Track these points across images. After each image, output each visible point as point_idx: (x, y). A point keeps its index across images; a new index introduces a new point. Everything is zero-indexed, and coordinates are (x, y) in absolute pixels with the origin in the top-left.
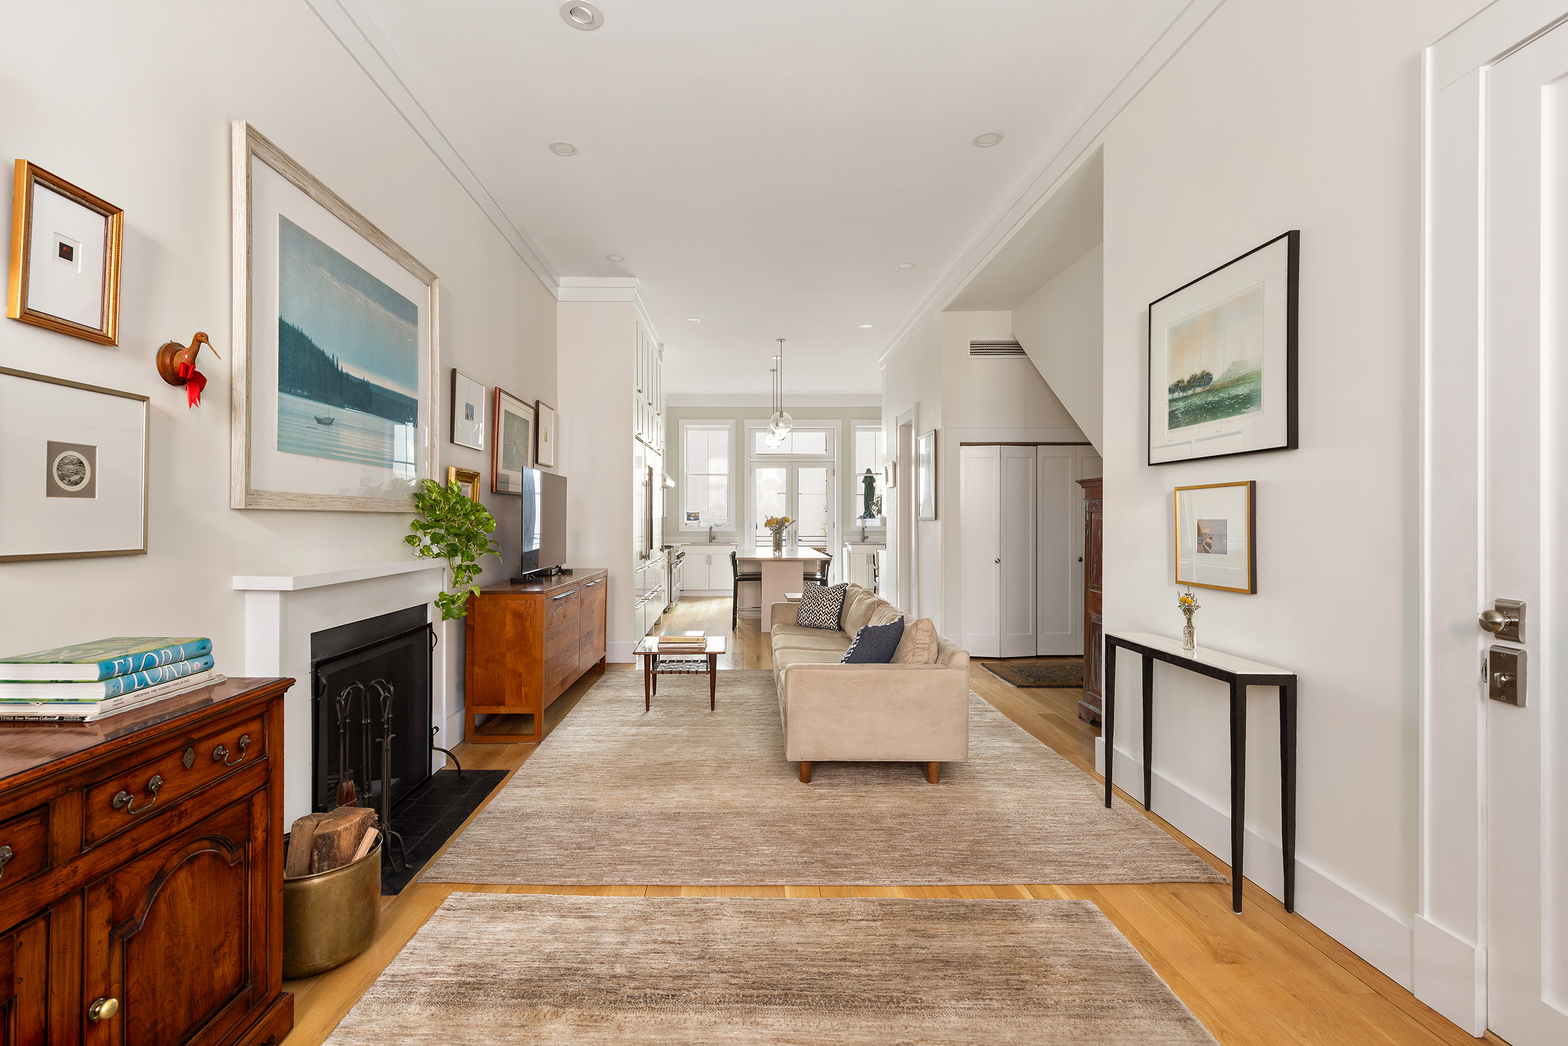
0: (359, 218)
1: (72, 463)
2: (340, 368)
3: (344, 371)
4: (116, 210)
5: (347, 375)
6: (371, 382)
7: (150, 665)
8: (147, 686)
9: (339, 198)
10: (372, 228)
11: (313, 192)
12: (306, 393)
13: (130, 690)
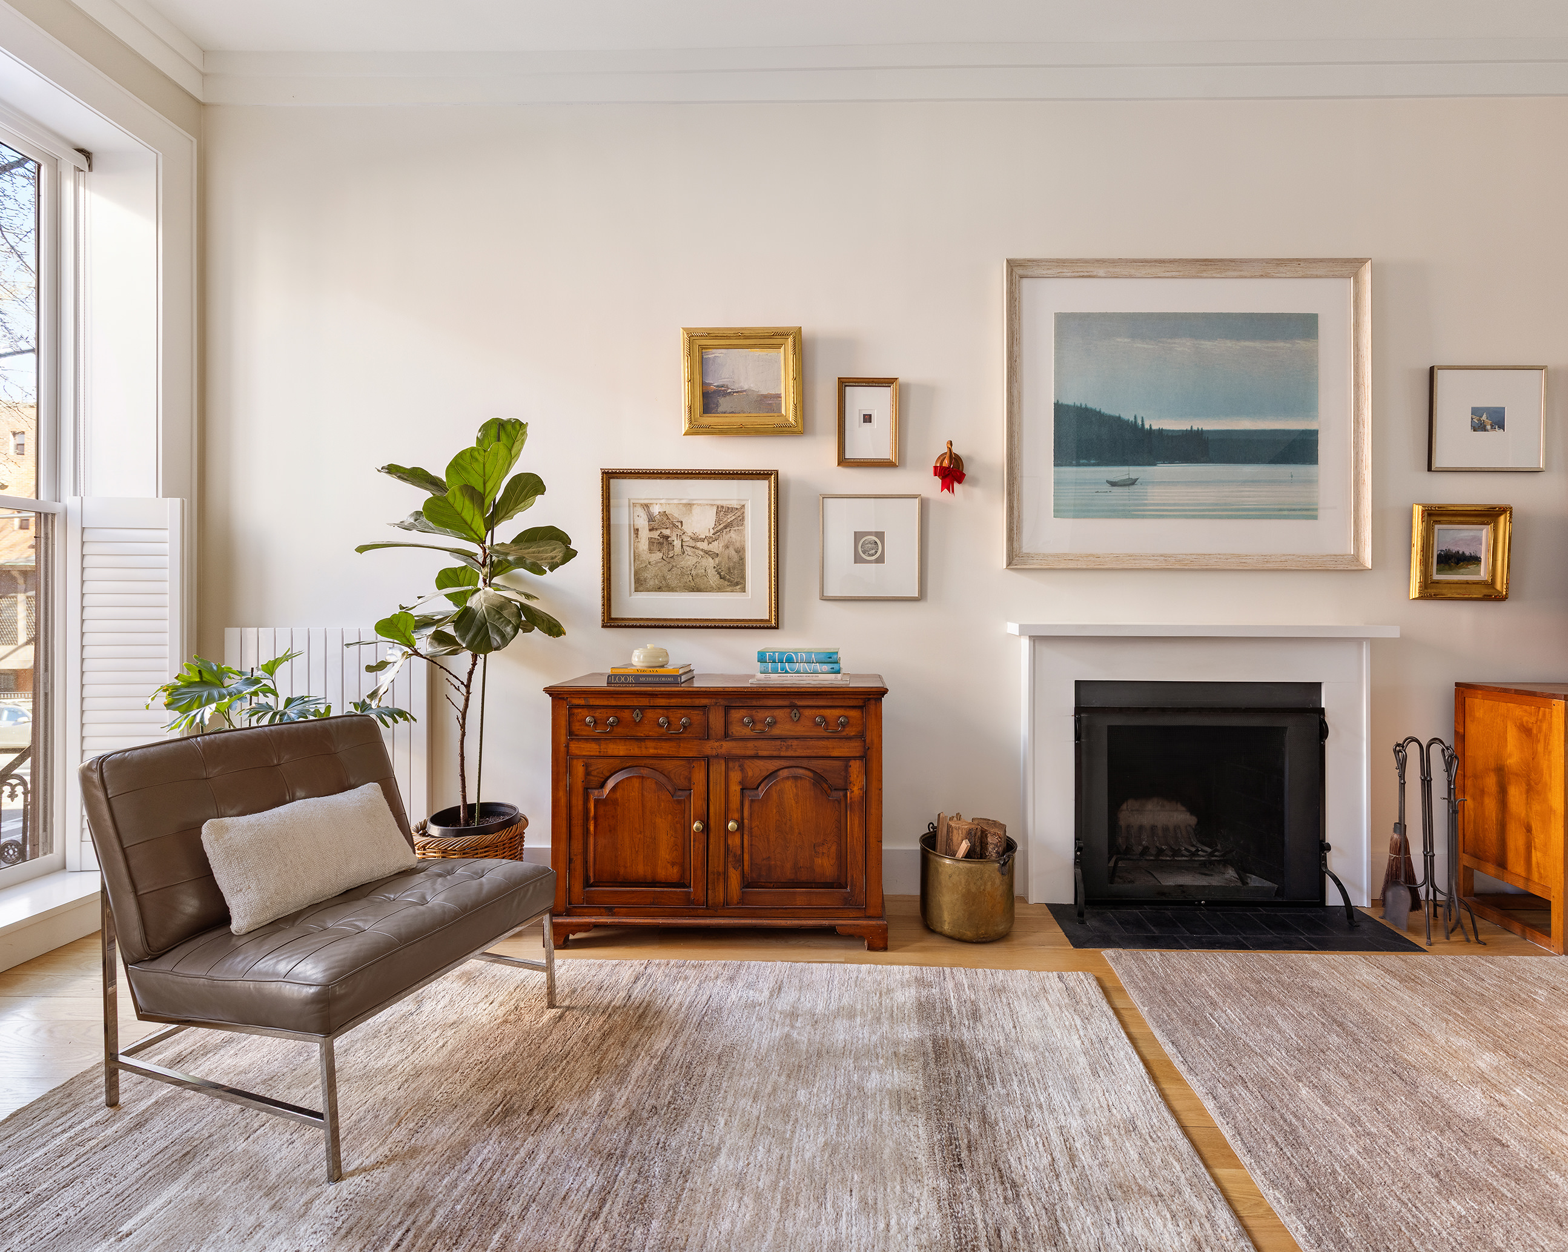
0: (1176, 263)
1: (870, 543)
2: (1147, 427)
3: (1154, 427)
4: (893, 380)
5: (1161, 431)
6: (1205, 428)
7: (790, 661)
8: (787, 672)
9: (1138, 260)
10: (1201, 263)
11: (1101, 272)
12: (1092, 462)
13: (775, 671)
